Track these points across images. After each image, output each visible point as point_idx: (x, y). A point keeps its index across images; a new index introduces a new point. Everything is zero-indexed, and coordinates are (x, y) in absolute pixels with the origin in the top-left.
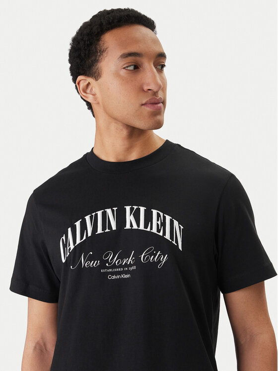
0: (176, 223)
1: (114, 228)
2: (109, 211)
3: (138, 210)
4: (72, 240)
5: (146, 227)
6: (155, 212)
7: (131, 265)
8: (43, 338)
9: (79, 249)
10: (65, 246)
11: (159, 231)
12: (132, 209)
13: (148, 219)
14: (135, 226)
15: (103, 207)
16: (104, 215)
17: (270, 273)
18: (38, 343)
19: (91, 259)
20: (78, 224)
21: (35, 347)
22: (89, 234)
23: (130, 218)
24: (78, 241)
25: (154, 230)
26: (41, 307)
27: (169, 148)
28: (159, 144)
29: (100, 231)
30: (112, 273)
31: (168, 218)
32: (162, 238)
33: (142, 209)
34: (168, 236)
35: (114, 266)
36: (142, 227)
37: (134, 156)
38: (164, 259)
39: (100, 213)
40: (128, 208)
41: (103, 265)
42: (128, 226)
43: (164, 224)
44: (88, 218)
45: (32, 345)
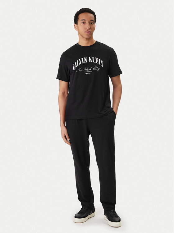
0: (101, 61)
1: (86, 62)
2: (85, 58)
3: (92, 58)
4: (76, 65)
5: (94, 62)
6: (96, 58)
7: (91, 71)
8: (64, 91)
9: (78, 67)
10: (74, 66)
11: (97, 63)
12: (90, 58)
13: (95, 60)
14: (92, 62)
15: (83, 57)
16: (84, 59)
17: (121, 73)
18: (63, 92)
19: (81, 69)
20: (77, 61)
21: (62, 94)
22: (81, 63)
23: (90, 60)
24: (78, 65)
25: (96, 62)
26: (64, 83)
27: (97, 43)
28: (95, 42)
29: (83, 63)
30: (86, 73)
31: (99, 60)
32: (98, 64)
33: (93, 58)
34: (100, 64)
35: (87, 71)
36: (93, 62)
37: (89, 45)
38: (99, 69)
39: (83, 59)
40: (89, 57)
41: (84, 71)
42: (90, 62)
43: (98, 61)
44: (80, 60)
45: (61, 93)
